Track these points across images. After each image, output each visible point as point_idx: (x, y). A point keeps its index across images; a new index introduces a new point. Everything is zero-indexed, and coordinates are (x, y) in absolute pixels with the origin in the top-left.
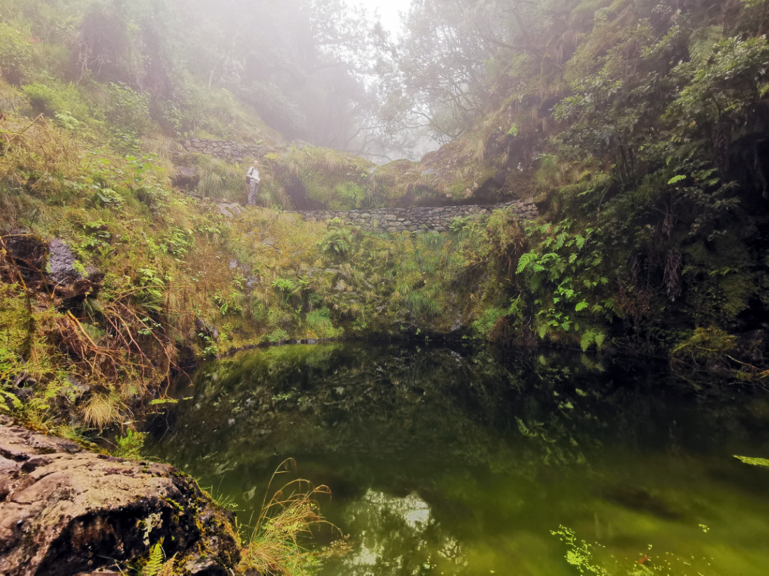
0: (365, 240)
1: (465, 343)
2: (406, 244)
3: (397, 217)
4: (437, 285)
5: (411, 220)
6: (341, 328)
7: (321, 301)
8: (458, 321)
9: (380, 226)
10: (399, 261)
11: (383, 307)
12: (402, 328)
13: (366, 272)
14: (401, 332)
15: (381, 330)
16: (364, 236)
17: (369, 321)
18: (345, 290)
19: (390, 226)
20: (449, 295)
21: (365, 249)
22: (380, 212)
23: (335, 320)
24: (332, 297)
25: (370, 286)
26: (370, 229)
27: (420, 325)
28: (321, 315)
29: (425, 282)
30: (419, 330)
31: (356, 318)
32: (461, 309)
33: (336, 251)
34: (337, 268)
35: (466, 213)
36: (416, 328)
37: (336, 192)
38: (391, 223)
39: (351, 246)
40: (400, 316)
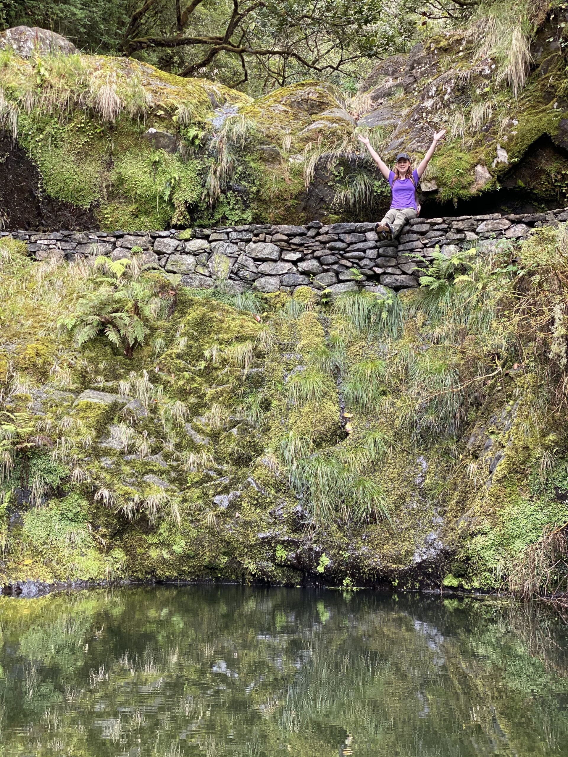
0: (194, 314)
1: (452, 597)
2: (302, 324)
3: (282, 250)
4: (378, 436)
5: (318, 258)
6: (119, 554)
7: (65, 480)
8: (433, 535)
9: (234, 275)
10: (281, 370)
11: (231, 496)
12: (281, 554)
13: (193, 400)
14: (278, 565)
15: (225, 560)
16: (190, 303)
17: (194, 534)
18: (132, 449)
19: (264, 275)
20: (411, 462)
21: (192, 337)
22: (234, 235)
23: (103, 530)
24: (94, 467)
25: (199, 439)
26: (209, 281)
27: (327, 546)
28: (63, 517)
29: (349, 427)
30: (325, 560)
31: (158, 527)
32: (444, 503)
33: (112, 344)
34: (114, 391)
35: (470, 235)
36: (319, 554)
37: (121, 181)
38: (264, 267)
39: (153, 329)
40: (276, 521)
